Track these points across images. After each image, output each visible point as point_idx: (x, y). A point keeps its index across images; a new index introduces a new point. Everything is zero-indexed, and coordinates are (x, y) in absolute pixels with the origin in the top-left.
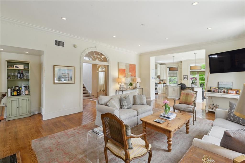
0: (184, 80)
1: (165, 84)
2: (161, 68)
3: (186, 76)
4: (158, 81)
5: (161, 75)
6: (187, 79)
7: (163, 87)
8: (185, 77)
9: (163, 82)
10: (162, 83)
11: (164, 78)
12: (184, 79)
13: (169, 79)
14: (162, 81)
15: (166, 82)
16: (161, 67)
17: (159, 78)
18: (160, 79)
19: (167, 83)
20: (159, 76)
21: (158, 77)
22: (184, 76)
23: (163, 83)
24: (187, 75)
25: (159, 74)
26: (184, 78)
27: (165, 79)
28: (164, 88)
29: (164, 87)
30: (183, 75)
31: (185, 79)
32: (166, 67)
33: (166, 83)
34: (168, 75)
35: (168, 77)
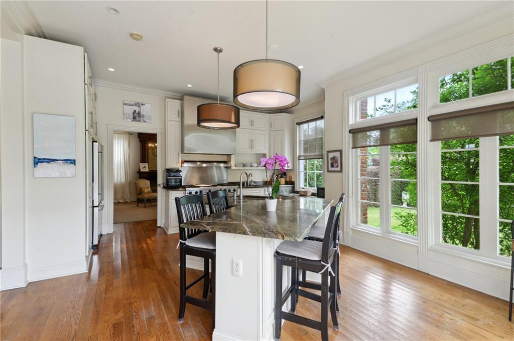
0: (329, 171)
2: (270, 127)
9: (288, 180)
10: (283, 181)
12: (331, 169)
16: (271, 123)
22: (328, 152)
24: (341, 147)
26: (330, 162)
27: (291, 167)
30: (326, 150)
31: (332, 165)
34: (299, 153)
35: (298, 159)
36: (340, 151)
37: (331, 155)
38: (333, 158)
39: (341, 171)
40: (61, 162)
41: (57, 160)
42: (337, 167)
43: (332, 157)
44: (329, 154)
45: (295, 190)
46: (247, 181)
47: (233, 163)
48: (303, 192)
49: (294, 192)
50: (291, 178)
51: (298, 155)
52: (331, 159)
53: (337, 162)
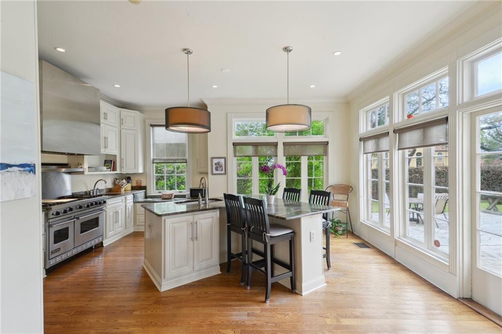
0: (213, 174)
1: (140, 194)
2: (121, 124)
3: (222, 161)
4: (110, 181)
5: (123, 157)
6: (223, 172)
9: (134, 185)
10: (129, 186)
11: (136, 167)
12: (215, 172)
13: (157, 172)
14: (128, 179)
15: (143, 185)
16: (121, 120)
17: (114, 169)
18: (118, 172)
19: (148, 188)
20: (115, 156)
21: (110, 163)
22: (213, 158)
23: (133, 188)
24: (225, 156)
25: (112, 149)
26: (214, 166)
27: (141, 171)
28: (135, 207)
29: (139, 205)
30: (210, 155)
31: (217, 169)
33: (144, 188)
34: (153, 156)
35: (152, 162)
36: (225, 158)
37: (215, 161)
38: (218, 164)
39: (225, 174)
40: (17, 168)
41: (11, 166)
42: (222, 170)
43: (216, 162)
44: (214, 160)
45: (147, 195)
46: (93, 190)
47: (86, 166)
48: (167, 195)
49: (146, 197)
50: (140, 182)
51: (152, 158)
52: (216, 164)
53: (221, 166)
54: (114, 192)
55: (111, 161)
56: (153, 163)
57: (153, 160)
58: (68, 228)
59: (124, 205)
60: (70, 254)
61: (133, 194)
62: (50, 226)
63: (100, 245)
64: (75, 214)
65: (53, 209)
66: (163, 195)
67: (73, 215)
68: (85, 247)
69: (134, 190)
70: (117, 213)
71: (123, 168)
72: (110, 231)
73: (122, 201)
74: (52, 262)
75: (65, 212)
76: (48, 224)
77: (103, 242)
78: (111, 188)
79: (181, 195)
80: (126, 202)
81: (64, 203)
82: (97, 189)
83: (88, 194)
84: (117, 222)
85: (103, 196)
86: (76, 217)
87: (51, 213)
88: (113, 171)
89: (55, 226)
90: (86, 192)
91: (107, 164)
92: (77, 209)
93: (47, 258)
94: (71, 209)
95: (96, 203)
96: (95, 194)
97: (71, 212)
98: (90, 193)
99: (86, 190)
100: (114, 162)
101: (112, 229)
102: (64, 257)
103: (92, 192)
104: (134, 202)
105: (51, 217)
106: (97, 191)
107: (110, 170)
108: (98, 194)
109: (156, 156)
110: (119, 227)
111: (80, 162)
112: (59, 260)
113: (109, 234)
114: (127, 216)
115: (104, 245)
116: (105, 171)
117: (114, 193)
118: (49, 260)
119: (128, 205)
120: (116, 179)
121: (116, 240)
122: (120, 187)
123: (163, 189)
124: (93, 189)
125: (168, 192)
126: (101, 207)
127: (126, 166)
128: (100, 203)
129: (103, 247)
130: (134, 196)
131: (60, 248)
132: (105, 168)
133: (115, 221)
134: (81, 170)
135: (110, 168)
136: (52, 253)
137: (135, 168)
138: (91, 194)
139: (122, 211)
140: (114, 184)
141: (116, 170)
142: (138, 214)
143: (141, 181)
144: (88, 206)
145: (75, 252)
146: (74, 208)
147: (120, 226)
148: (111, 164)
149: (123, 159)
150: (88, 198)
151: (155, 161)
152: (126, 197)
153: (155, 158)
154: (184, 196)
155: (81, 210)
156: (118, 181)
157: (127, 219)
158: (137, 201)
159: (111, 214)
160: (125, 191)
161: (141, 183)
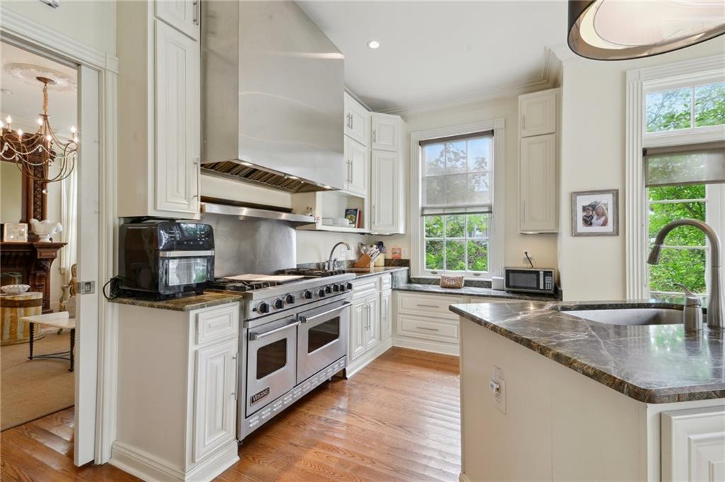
0: (576, 235)
1: (401, 272)
2: (373, 140)
3: (607, 200)
4: (353, 247)
5: (375, 202)
6: (609, 228)
7: (387, 291)
8: (593, 207)
9: (390, 257)
10: (379, 259)
11: (394, 222)
14: (380, 245)
15: (404, 257)
16: (373, 133)
17: (360, 225)
18: (365, 230)
19: (412, 264)
20: (363, 200)
21: (354, 214)
22: (575, 194)
23: (388, 263)
24: (616, 187)
25: (358, 188)
26: (580, 215)
27: (402, 231)
28: (394, 300)
29: (399, 294)
30: (566, 189)
31: (588, 222)
32: (409, 137)
33: (405, 263)
34: (422, 202)
35: (420, 214)
36: (616, 193)
37: (584, 201)
38: (591, 208)
39: (616, 233)
42: (605, 224)
43: (586, 203)
44: (579, 198)
45: (411, 277)
46: (329, 262)
47: (318, 212)
48: (453, 279)
49: (410, 281)
50: (398, 252)
51: (420, 206)
52: (584, 209)
53: (603, 214)
54: (359, 267)
55: (356, 210)
56: (422, 215)
57: (423, 209)
58: (285, 340)
59: (378, 294)
60: (288, 400)
61: (392, 273)
62: (250, 337)
63: (341, 375)
64: (299, 310)
65: (254, 298)
66: (444, 278)
67: (293, 312)
68: (316, 382)
69: (388, 266)
70: (368, 308)
71: (374, 223)
72: (357, 346)
73: (375, 287)
74: (254, 423)
75: (279, 304)
76: (245, 331)
77: (346, 368)
78: (354, 261)
79: (478, 282)
80: (380, 289)
81: (279, 284)
82: (335, 260)
83: (321, 267)
84: (368, 327)
85: (346, 274)
86: (299, 315)
87: (252, 305)
88: (359, 227)
89: (258, 336)
90: (318, 265)
91: (349, 216)
92: (303, 298)
93: (241, 415)
94: (290, 299)
95: (336, 288)
96: (331, 270)
97: (290, 306)
98: (324, 267)
99: (318, 261)
100: (360, 212)
101: (359, 342)
102: (278, 407)
103: (327, 264)
104: (393, 290)
105: (253, 315)
106: (334, 265)
107: (354, 225)
108: (336, 269)
109: (428, 203)
110: (371, 338)
111: (310, 206)
112: (267, 415)
113: (357, 350)
114: (383, 316)
115: (348, 376)
116: (348, 226)
117: (360, 269)
118: (246, 418)
119: (383, 295)
120: (362, 244)
121: (365, 364)
122: (368, 259)
123: (442, 268)
124: (328, 259)
125: (450, 273)
126: (343, 296)
127: (379, 220)
128: (342, 288)
129: (346, 379)
130: (392, 277)
131: (268, 390)
132: (347, 221)
133: (365, 325)
134: (311, 220)
135: (354, 223)
136: (253, 401)
137: (393, 224)
138: (326, 268)
139: (375, 305)
140: (359, 253)
141: (363, 227)
142: (400, 314)
143: (400, 250)
144: (322, 294)
145: (299, 394)
146: (296, 296)
147: (372, 335)
148: (356, 215)
149: (374, 207)
150: (323, 275)
151: (426, 212)
152: (381, 278)
153: (425, 205)
154: (488, 285)
155: (310, 300)
156: (364, 248)
157: (383, 322)
158: (397, 287)
159: (359, 310)
160: (375, 266)
161: (400, 253)
